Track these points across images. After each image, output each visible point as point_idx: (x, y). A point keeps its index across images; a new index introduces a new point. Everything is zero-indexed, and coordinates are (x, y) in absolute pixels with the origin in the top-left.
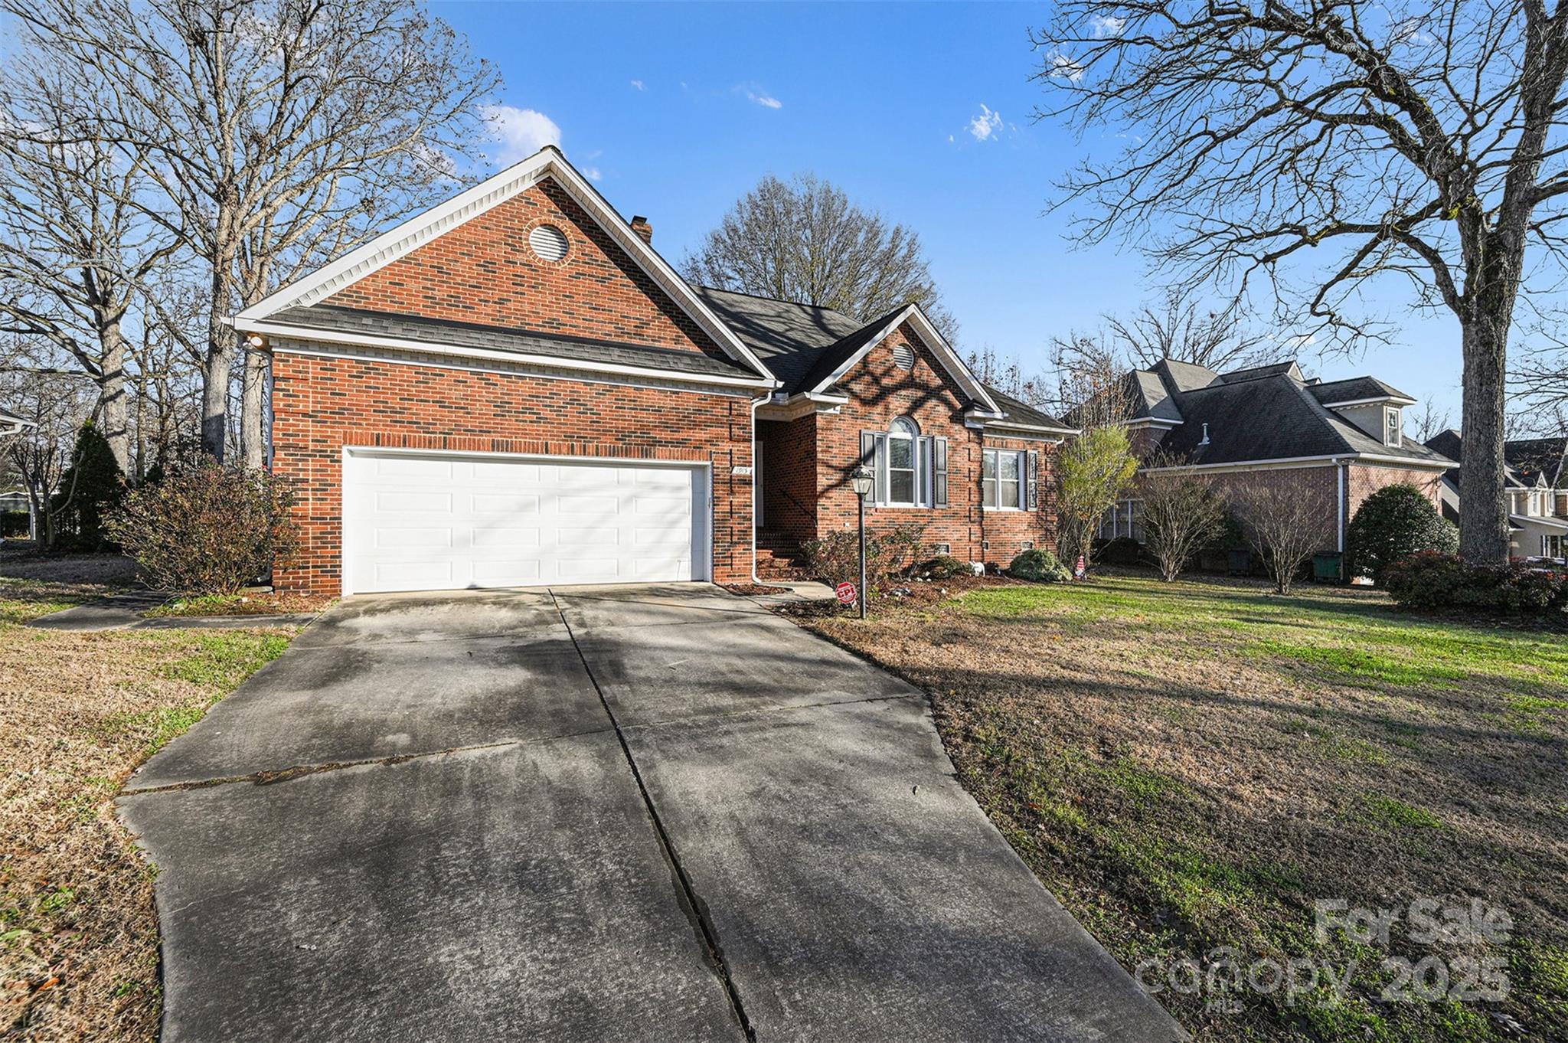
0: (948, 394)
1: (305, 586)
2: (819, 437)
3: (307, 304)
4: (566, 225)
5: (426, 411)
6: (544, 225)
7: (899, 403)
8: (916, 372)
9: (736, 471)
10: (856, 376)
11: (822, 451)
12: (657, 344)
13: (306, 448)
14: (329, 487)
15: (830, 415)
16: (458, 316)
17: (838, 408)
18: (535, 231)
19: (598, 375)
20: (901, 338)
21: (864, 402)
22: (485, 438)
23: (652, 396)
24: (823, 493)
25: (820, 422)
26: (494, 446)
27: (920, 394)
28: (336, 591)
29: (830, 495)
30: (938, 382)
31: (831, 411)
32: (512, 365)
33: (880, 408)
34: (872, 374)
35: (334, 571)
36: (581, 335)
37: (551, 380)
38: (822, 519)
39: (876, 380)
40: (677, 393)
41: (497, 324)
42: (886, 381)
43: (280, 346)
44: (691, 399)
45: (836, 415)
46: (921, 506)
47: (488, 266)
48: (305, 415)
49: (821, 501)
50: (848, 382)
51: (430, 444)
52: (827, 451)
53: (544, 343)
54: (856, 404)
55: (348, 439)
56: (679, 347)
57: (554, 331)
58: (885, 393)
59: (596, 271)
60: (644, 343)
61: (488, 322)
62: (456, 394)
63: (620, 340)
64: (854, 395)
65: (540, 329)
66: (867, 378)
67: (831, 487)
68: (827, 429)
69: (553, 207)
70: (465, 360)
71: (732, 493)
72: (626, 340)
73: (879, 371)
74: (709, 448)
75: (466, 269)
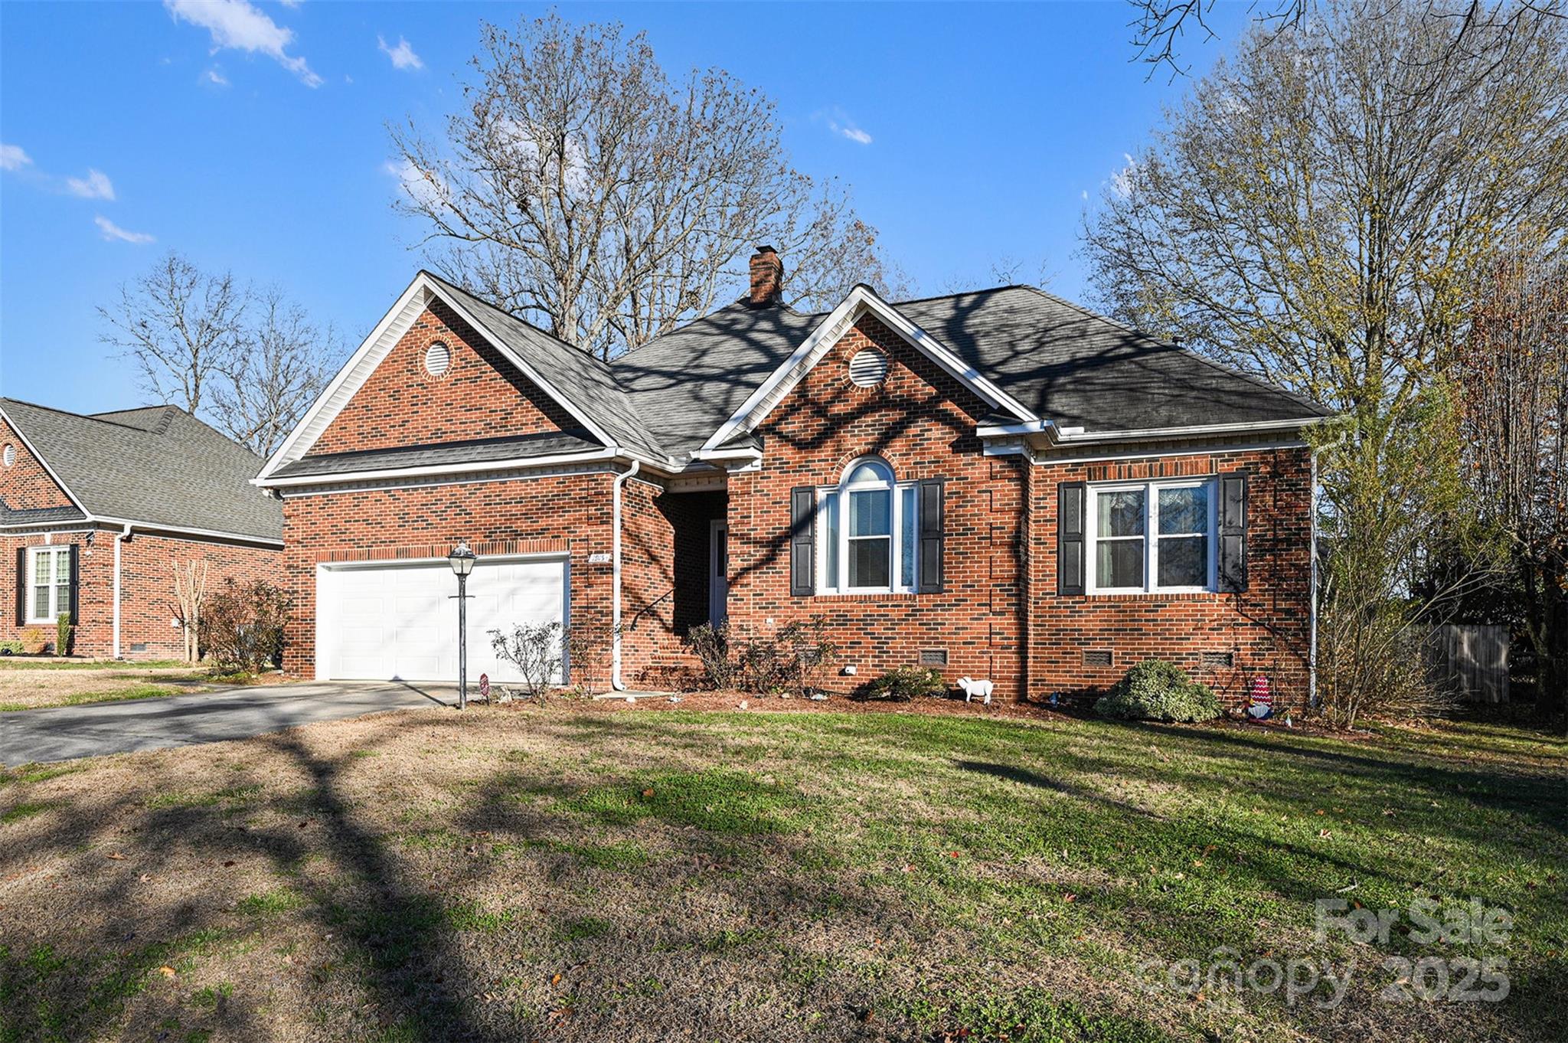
0: (949, 406)
1: (297, 671)
2: (731, 505)
3: (298, 458)
4: (450, 337)
5: (358, 529)
6: (434, 343)
7: (857, 438)
8: (890, 385)
9: (592, 559)
10: (788, 411)
11: (736, 524)
12: (519, 433)
13: (298, 567)
14: (309, 596)
15: (749, 473)
16: (377, 445)
17: (758, 463)
18: (431, 350)
19: (467, 475)
20: (863, 341)
21: (801, 445)
22: (393, 547)
23: (515, 487)
24: (735, 579)
25: (732, 485)
26: (399, 554)
27: (895, 415)
28: (311, 674)
29: (745, 581)
30: (931, 390)
31: (747, 468)
32: (406, 480)
33: (827, 450)
34: (813, 403)
35: (310, 661)
36: (459, 439)
37: (436, 488)
38: (735, 614)
39: (820, 410)
40: (537, 480)
41: (401, 445)
42: (838, 409)
43: (286, 493)
44: (548, 485)
45: (756, 473)
46: (905, 590)
47: (395, 395)
48: (298, 542)
49: (735, 590)
50: (776, 424)
51: (360, 556)
52: (743, 523)
53: (428, 454)
54: (788, 453)
55: (319, 558)
56: (539, 431)
57: (439, 441)
58: (834, 427)
59: (472, 373)
60: (508, 434)
61: (394, 444)
62: (373, 512)
63: (488, 436)
64: (784, 438)
65: (429, 442)
66: (807, 411)
67: (746, 570)
68: (743, 494)
69: (439, 323)
70: (378, 482)
71: (590, 585)
72: (493, 434)
73: (826, 396)
74: (565, 536)
75: (383, 402)
